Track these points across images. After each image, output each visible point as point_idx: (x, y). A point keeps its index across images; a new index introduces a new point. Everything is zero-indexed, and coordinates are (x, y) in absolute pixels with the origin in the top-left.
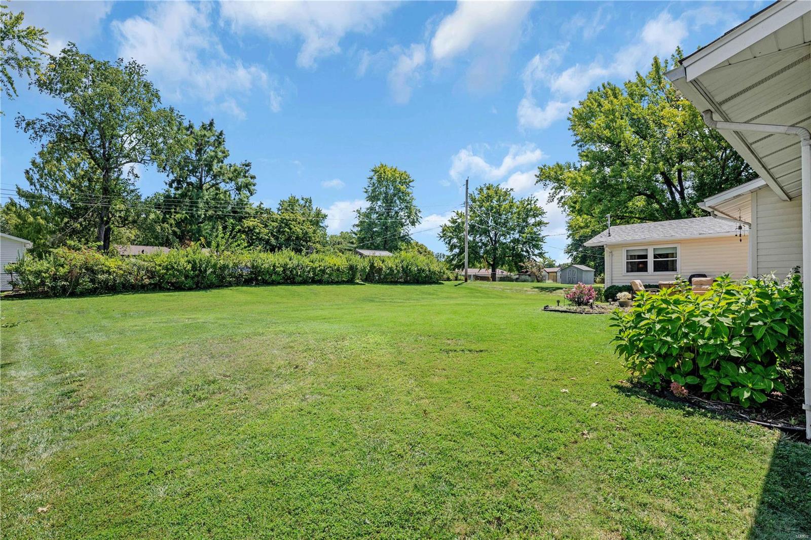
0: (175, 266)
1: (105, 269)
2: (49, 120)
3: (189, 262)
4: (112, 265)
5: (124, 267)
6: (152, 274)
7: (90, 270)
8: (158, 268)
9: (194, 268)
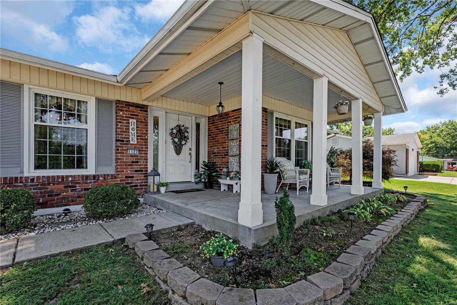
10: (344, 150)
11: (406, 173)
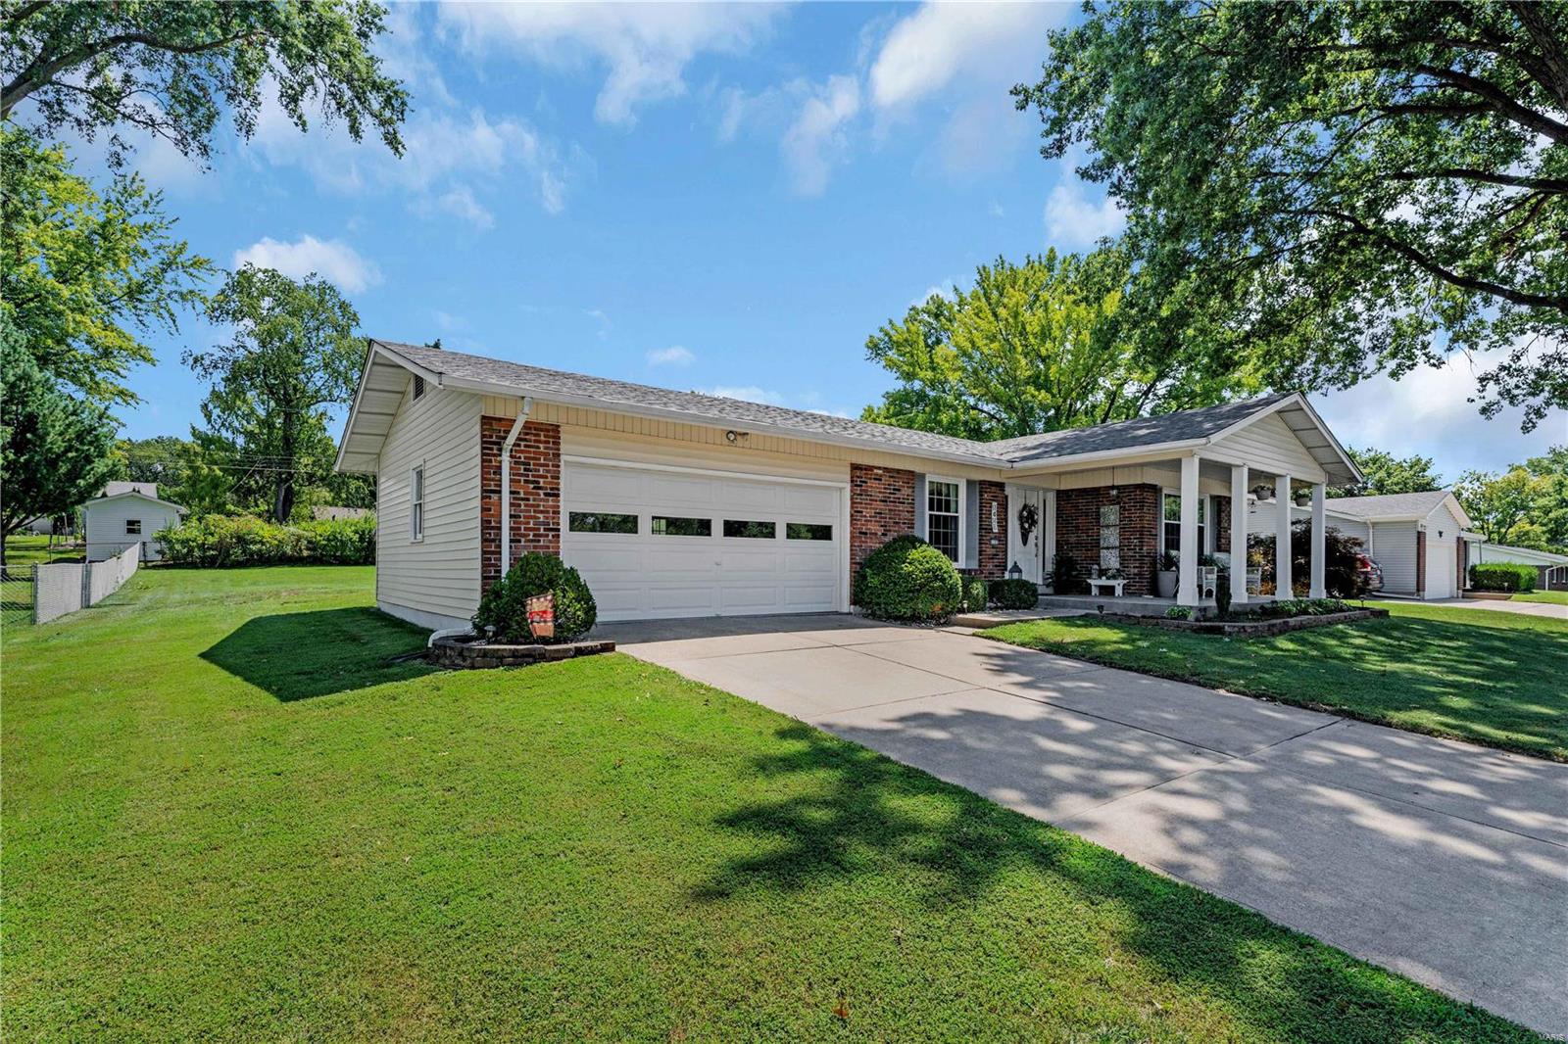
0: (339, 536)
1: (258, 538)
2: (222, 354)
3: (356, 532)
4: (266, 535)
5: (280, 537)
6: (312, 545)
7: (241, 540)
8: (319, 538)
9: (362, 539)
10: (1263, 536)
11: (1418, 590)
